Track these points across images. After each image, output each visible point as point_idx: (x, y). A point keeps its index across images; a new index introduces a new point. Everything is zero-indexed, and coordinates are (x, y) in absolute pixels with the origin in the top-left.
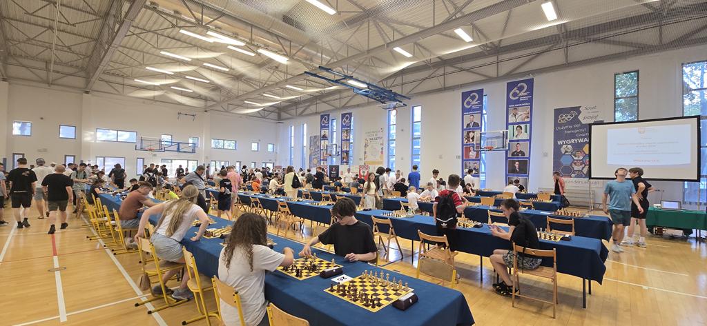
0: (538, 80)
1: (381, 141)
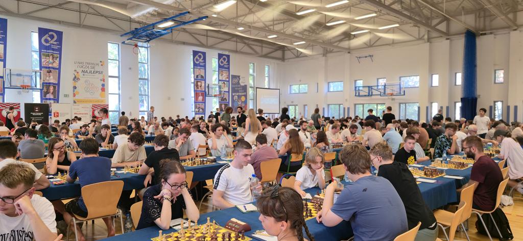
0: (233, 56)
1: (101, 76)
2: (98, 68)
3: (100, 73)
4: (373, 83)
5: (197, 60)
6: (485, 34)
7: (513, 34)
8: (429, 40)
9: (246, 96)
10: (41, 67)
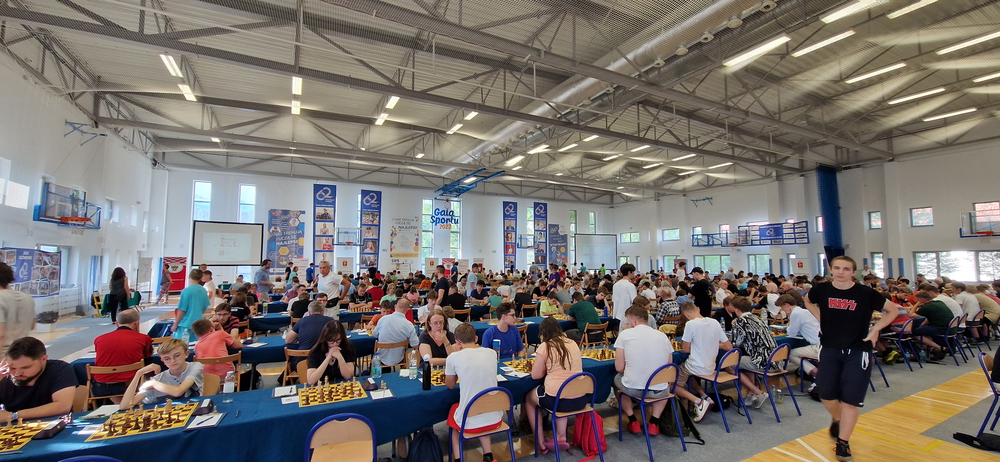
0: (551, 206)
1: (415, 231)
2: (412, 225)
3: (414, 228)
4: (713, 230)
5: (508, 211)
6: (850, 168)
7: (888, 166)
8: (778, 178)
9: (566, 247)
10: (361, 225)
